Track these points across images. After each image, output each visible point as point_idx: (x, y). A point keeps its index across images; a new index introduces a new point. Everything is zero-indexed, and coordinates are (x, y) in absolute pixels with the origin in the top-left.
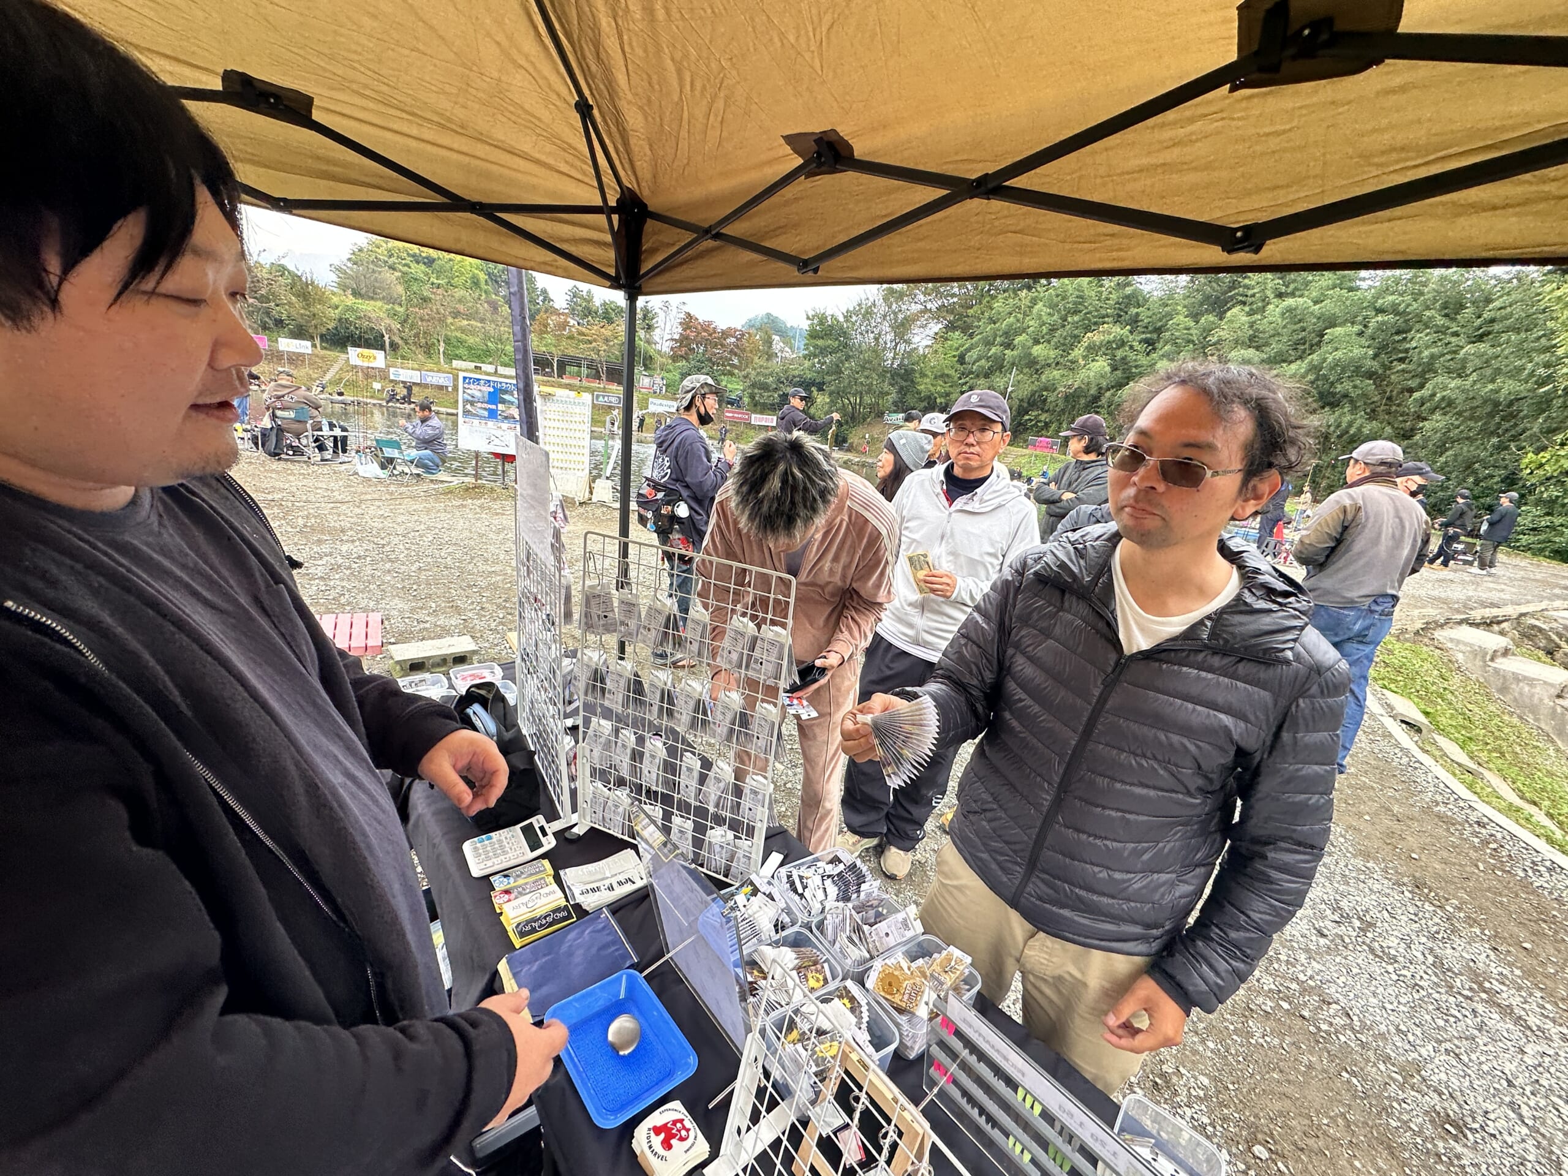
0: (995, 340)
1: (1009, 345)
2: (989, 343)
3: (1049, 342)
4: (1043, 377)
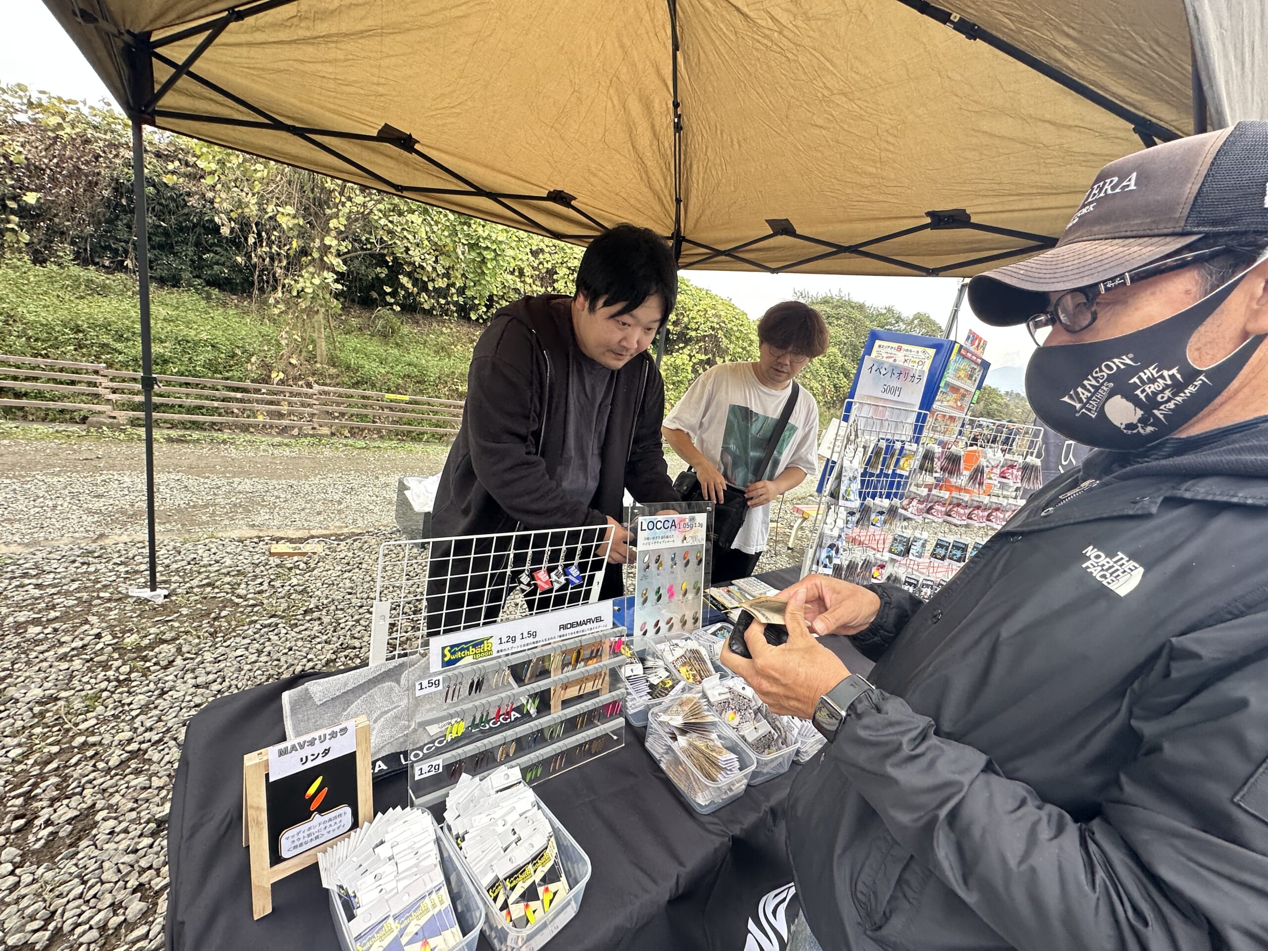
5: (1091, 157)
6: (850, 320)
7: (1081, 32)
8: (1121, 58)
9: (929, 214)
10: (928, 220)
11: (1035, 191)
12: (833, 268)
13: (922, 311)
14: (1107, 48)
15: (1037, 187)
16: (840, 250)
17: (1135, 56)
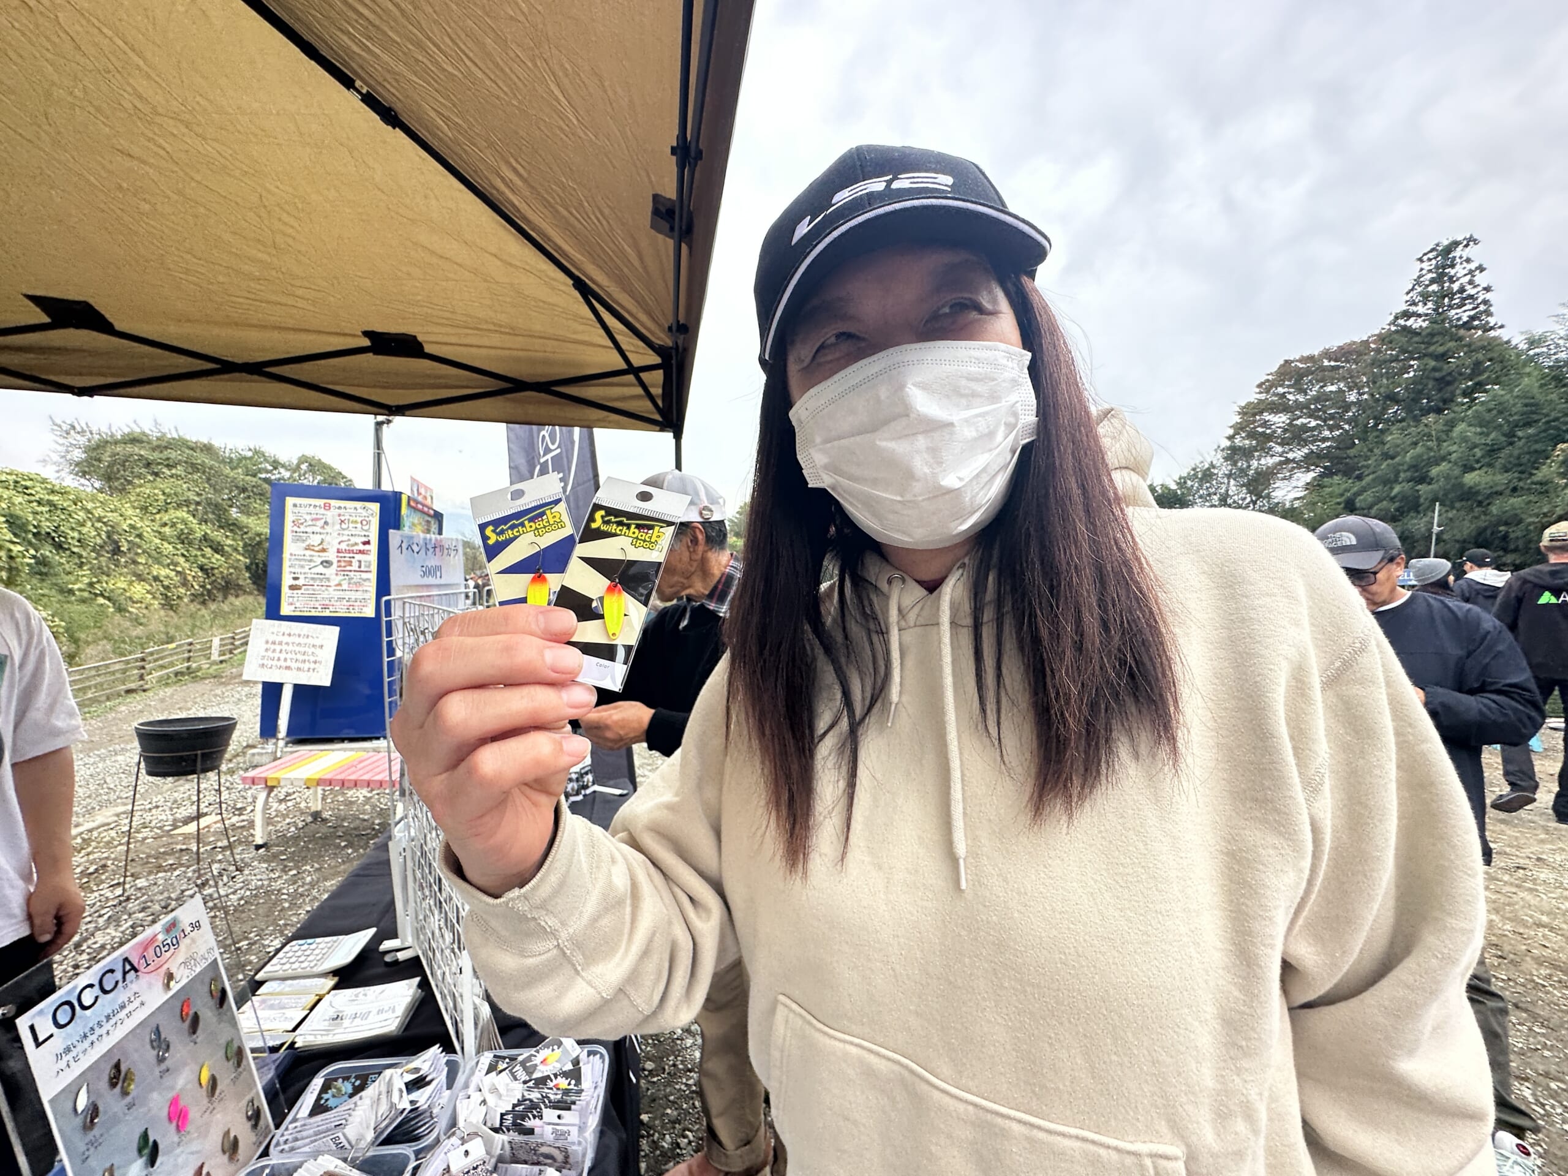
0: (1397, 475)
1: (1423, 479)
2: (1388, 482)
3: (1490, 465)
4: (1494, 509)
5: (541, 304)
6: (194, 467)
7: (529, 173)
8: (565, 213)
9: (367, 334)
10: (366, 342)
11: (492, 327)
12: (198, 395)
13: (309, 453)
14: (554, 198)
15: (494, 324)
16: (225, 367)
17: (578, 216)
